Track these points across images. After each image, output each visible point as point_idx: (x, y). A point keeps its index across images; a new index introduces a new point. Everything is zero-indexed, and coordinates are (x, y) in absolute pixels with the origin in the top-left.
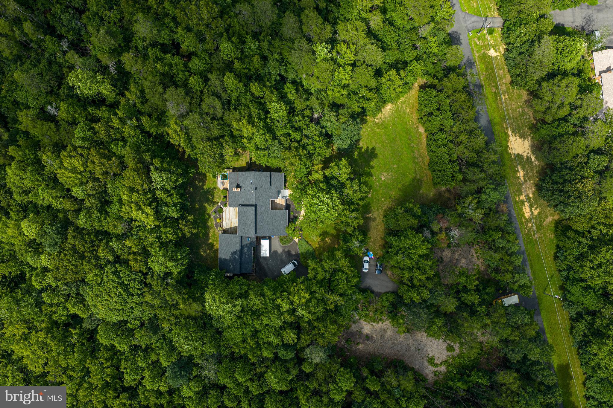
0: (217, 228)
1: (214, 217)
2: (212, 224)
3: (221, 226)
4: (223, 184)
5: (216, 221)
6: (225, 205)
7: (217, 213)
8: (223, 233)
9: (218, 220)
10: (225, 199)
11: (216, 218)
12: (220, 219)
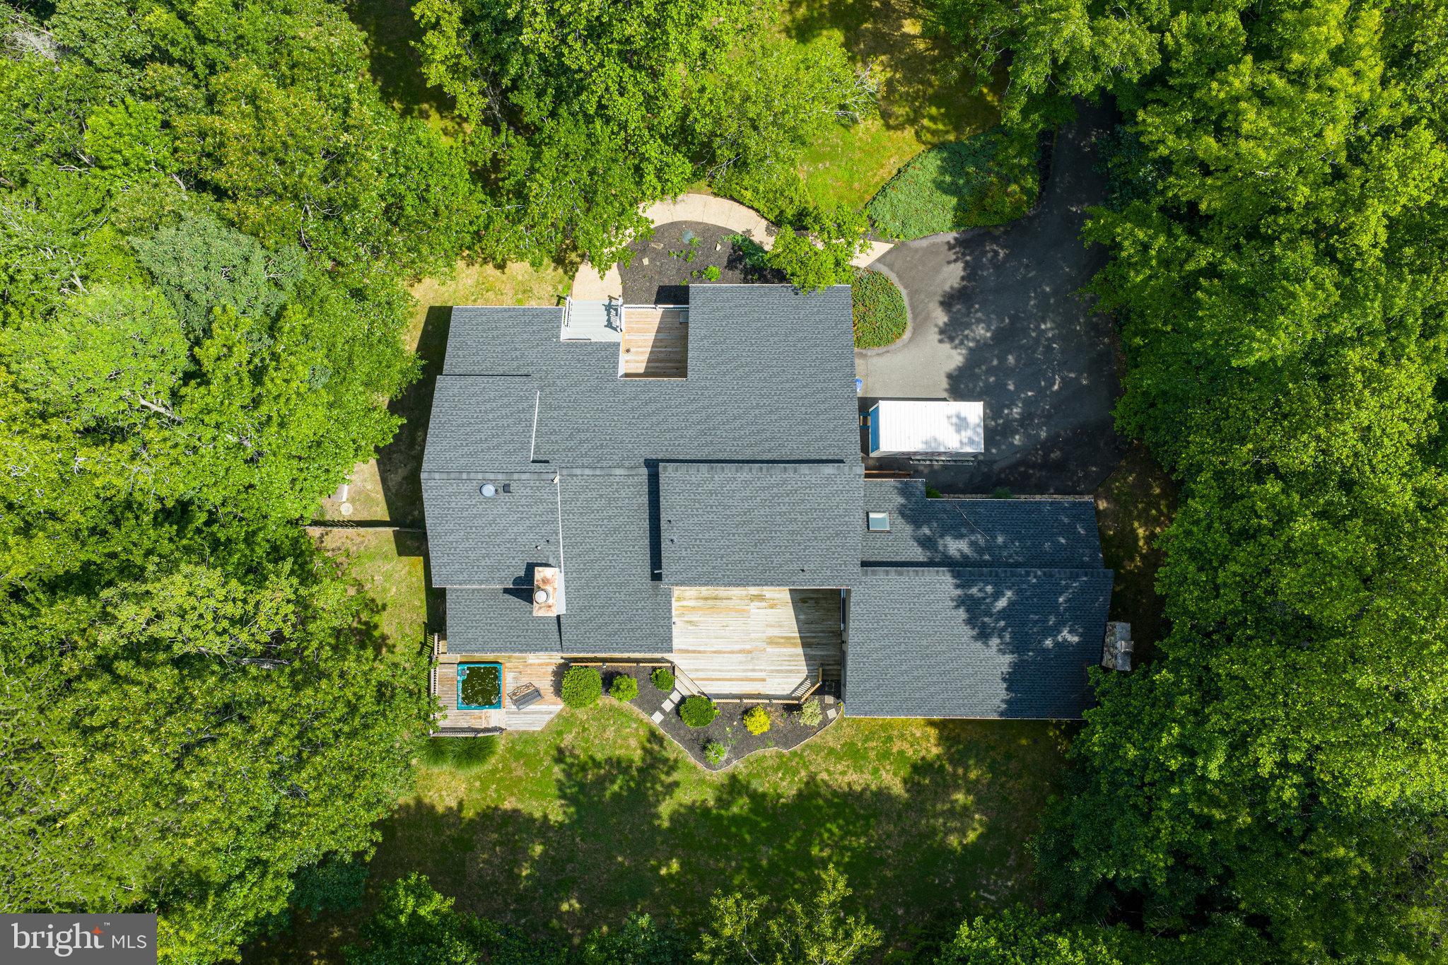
0: (807, 731)
1: (737, 752)
2: (783, 765)
3: (792, 708)
4: (528, 696)
5: (763, 740)
6: (661, 677)
7: (714, 732)
8: (838, 695)
9: (759, 724)
10: (623, 682)
11: (746, 742)
12: (748, 712)
